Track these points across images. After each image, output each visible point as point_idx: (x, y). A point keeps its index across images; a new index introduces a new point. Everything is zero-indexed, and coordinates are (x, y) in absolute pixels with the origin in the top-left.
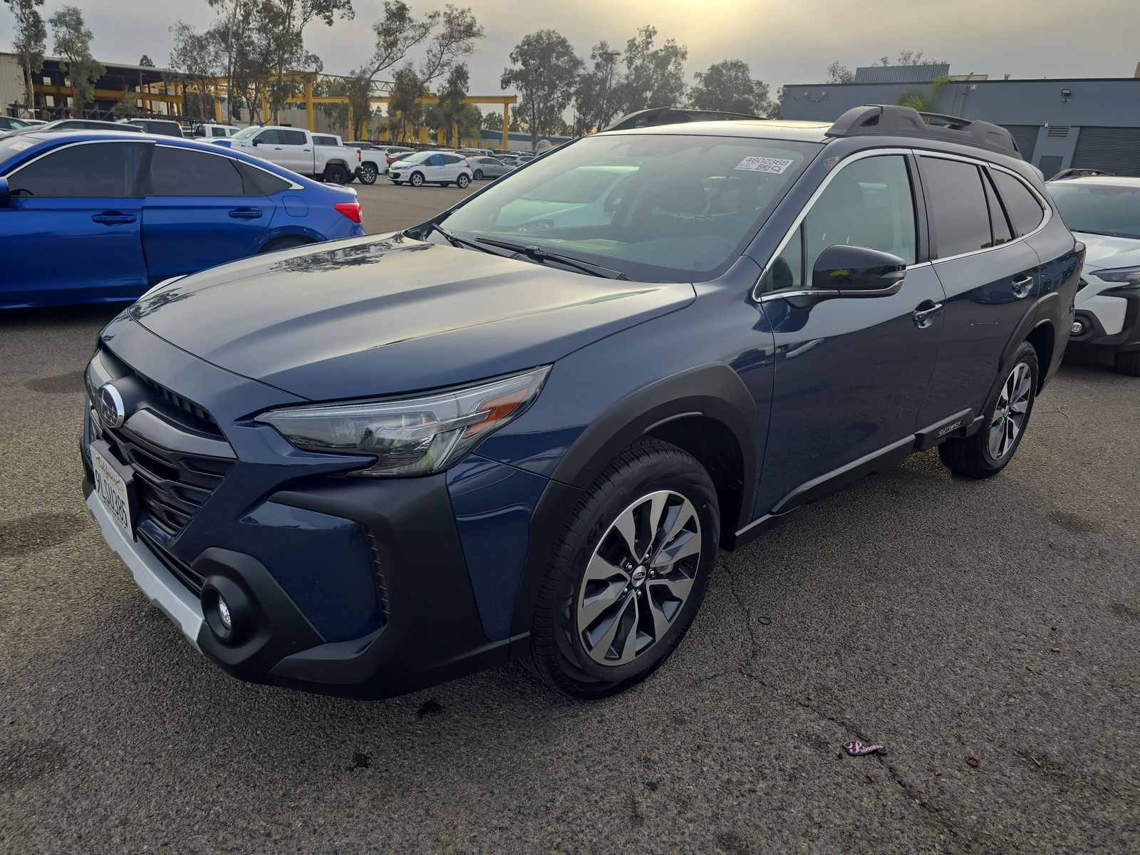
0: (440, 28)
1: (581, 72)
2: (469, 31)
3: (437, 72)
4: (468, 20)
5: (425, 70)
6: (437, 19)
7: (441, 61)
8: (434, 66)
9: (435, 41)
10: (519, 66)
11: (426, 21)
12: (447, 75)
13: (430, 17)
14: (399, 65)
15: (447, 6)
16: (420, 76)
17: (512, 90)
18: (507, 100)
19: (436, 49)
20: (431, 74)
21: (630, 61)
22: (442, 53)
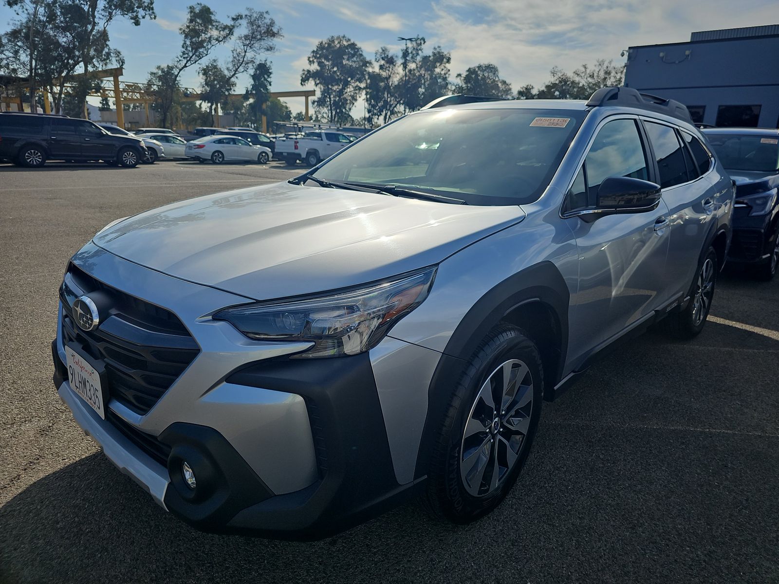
0: (243, 29)
1: (370, 70)
2: (270, 33)
3: (241, 69)
4: (268, 21)
5: (230, 66)
6: (239, 21)
7: (245, 59)
8: (239, 63)
9: (238, 41)
10: (315, 67)
11: (230, 23)
12: (251, 71)
13: (233, 19)
14: (205, 62)
15: (248, 9)
16: (226, 72)
17: (310, 85)
18: (307, 94)
19: (240, 48)
20: (236, 70)
21: (405, 65)
22: (245, 52)
